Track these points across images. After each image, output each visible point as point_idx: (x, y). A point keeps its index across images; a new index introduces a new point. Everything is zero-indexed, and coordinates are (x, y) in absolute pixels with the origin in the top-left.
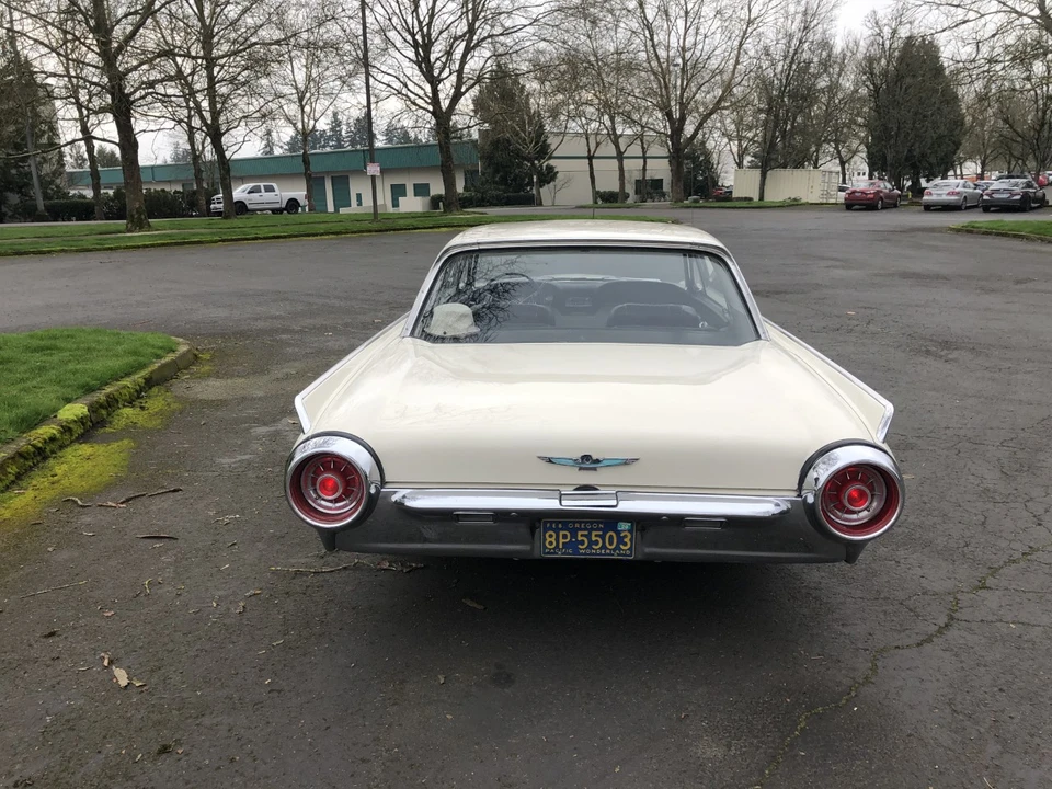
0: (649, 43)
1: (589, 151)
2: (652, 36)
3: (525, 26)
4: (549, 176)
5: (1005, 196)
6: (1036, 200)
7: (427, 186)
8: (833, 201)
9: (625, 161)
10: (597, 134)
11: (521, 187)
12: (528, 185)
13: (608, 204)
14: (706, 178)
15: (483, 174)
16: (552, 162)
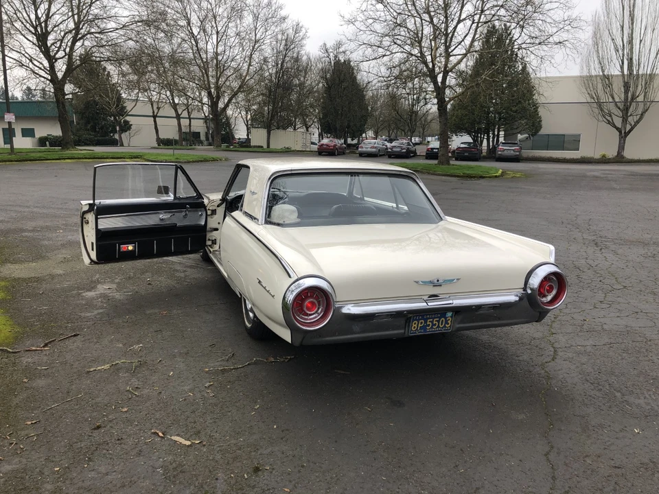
0: (195, 48)
1: (154, 112)
2: (197, 43)
3: (117, 29)
4: (126, 127)
5: (398, 150)
6: (412, 152)
7: (33, 130)
8: (309, 150)
9: (182, 120)
10: (158, 102)
11: (106, 134)
12: (111, 132)
13: (167, 147)
14: (227, 133)
15: (78, 123)
16: (128, 118)
